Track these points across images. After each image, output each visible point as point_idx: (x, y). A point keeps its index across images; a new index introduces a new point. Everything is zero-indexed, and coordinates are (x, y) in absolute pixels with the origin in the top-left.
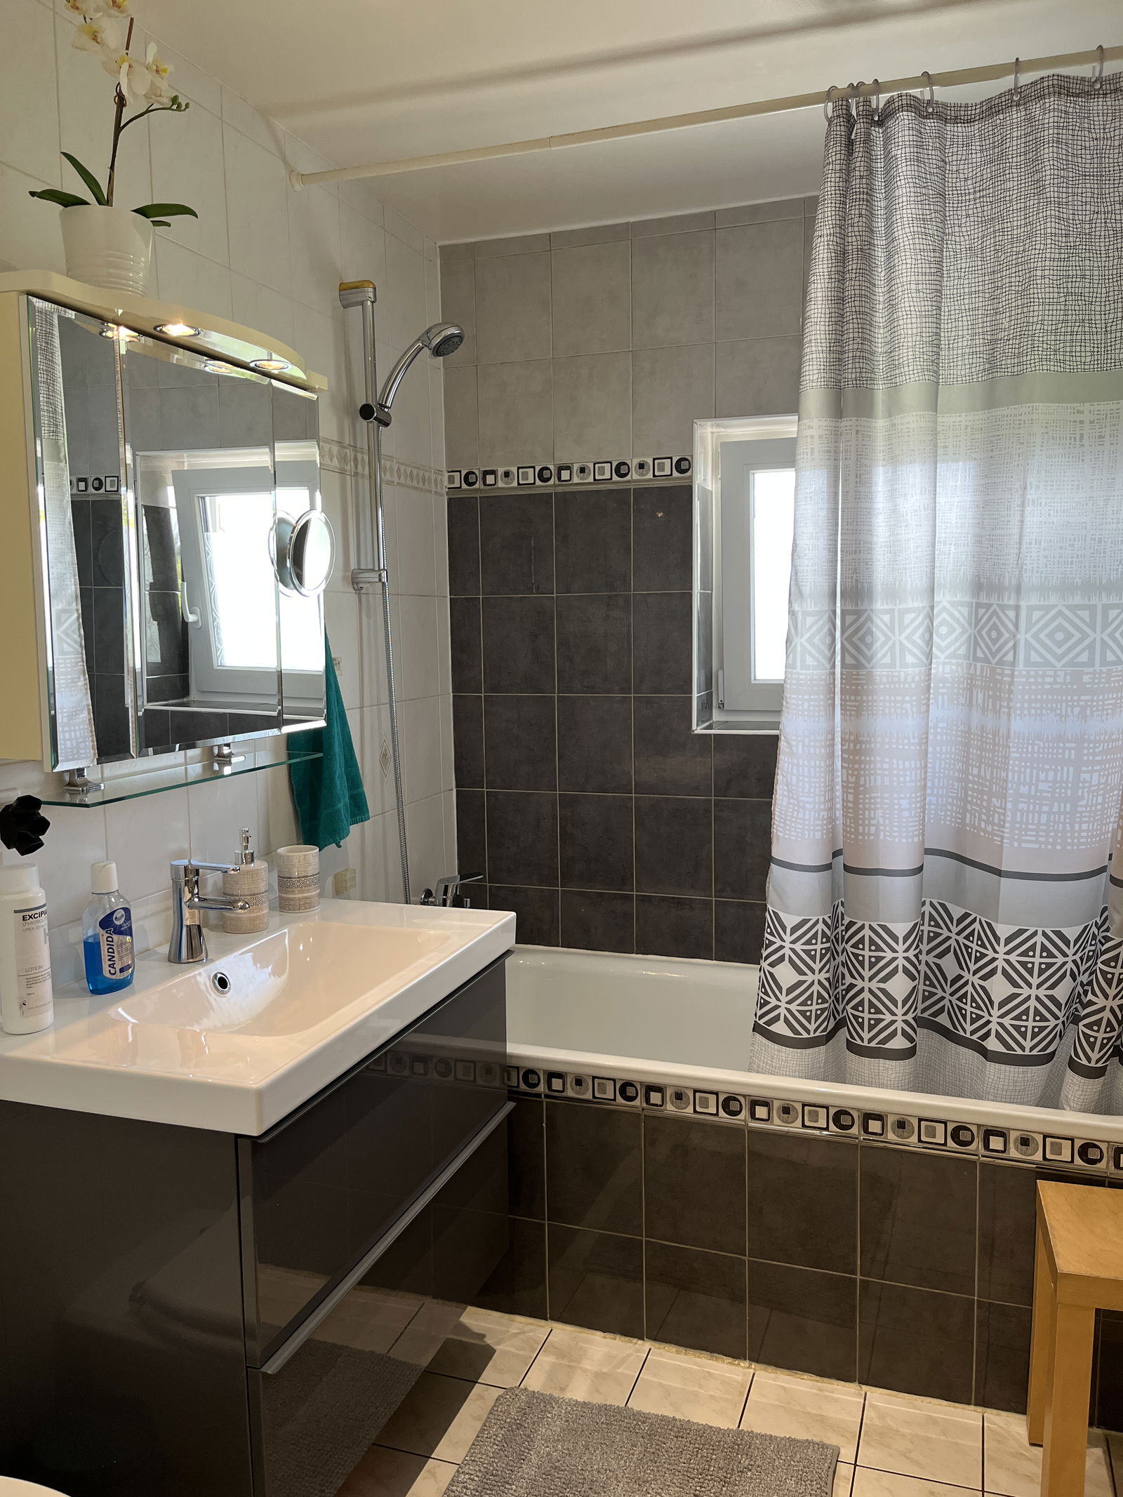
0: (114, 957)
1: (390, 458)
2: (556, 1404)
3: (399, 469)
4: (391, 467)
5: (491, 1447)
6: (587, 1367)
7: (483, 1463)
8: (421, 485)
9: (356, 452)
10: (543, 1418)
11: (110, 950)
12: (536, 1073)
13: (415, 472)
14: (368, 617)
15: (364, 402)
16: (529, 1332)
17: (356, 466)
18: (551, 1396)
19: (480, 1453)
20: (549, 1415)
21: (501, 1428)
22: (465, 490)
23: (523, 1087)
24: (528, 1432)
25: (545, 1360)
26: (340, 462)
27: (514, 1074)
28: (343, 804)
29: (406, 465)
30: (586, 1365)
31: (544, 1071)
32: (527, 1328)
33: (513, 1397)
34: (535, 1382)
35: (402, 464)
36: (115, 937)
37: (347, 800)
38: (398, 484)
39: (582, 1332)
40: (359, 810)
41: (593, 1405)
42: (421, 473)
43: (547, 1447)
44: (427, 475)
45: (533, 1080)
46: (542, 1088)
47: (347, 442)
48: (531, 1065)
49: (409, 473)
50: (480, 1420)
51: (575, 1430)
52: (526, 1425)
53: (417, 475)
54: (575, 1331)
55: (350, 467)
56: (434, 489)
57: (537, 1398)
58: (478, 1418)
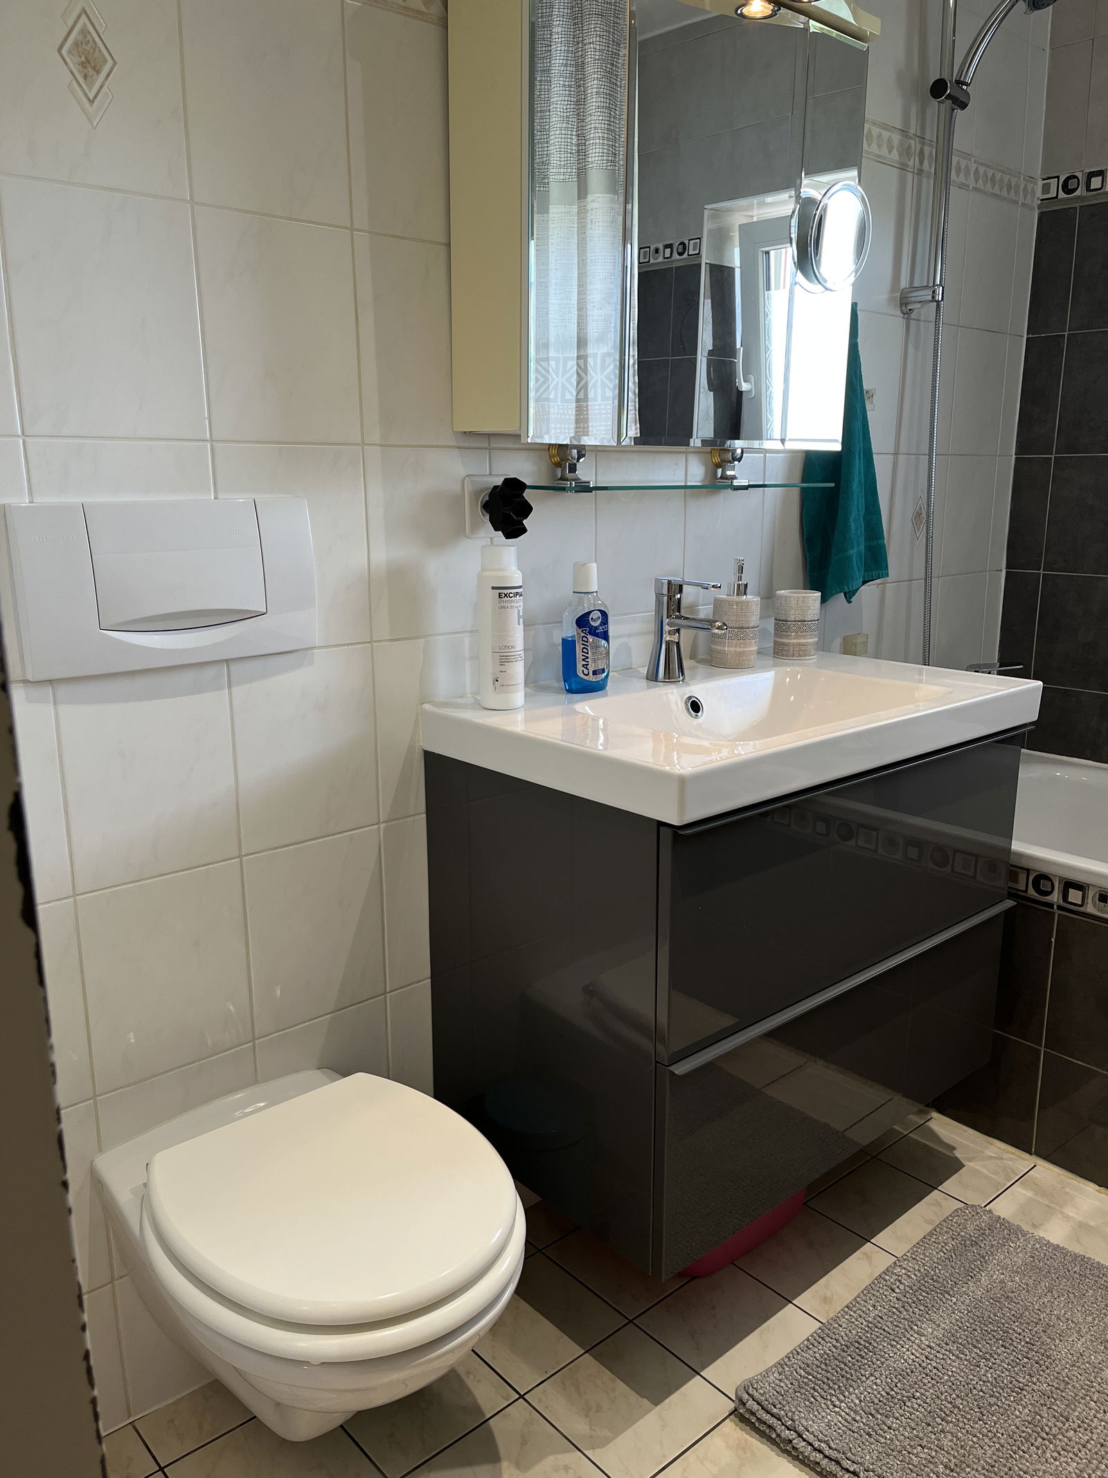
0: (587, 658)
1: (967, 156)
2: (1023, 1236)
3: (977, 171)
4: (967, 167)
5: (937, 1253)
6: (1070, 1214)
7: (924, 1265)
8: (1004, 193)
9: (923, 144)
10: (1005, 1246)
11: (585, 650)
12: (1050, 880)
13: (998, 176)
14: (917, 348)
15: (938, 77)
16: (1007, 1159)
17: (921, 162)
18: (1019, 1228)
19: (924, 1254)
20: (1012, 1245)
21: (953, 1239)
22: (1063, 199)
23: (1032, 892)
24: (983, 1252)
25: (1020, 1192)
26: (900, 155)
27: (1022, 877)
28: (856, 551)
29: (987, 166)
30: (1070, 1211)
31: (1061, 879)
32: (1005, 1156)
33: (973, 1213)
34: (1004, 1208)
35: (983, 164)
36: (591, 639)
37: (862, 548)
38: (975, 189)
39: (1072, 1179)
40: (876, 564)
41: (1068, 1252)
42: (1007, 178)
43: (1003, 1274)
44: (1014, 181)
45: (1044, 885)
46: (1055, 897)
47: (912, 131)
48: (1045, 869)
49: (990, 176)
50: (932, 1224)
51: (1040, 1269)
52: (983, 1245)
53: (1002, 180)
54: (1063, 1175)
55: (913, 162)
56: (1021, 199)
57: (1002, 1224)
58: (929, 1222)
